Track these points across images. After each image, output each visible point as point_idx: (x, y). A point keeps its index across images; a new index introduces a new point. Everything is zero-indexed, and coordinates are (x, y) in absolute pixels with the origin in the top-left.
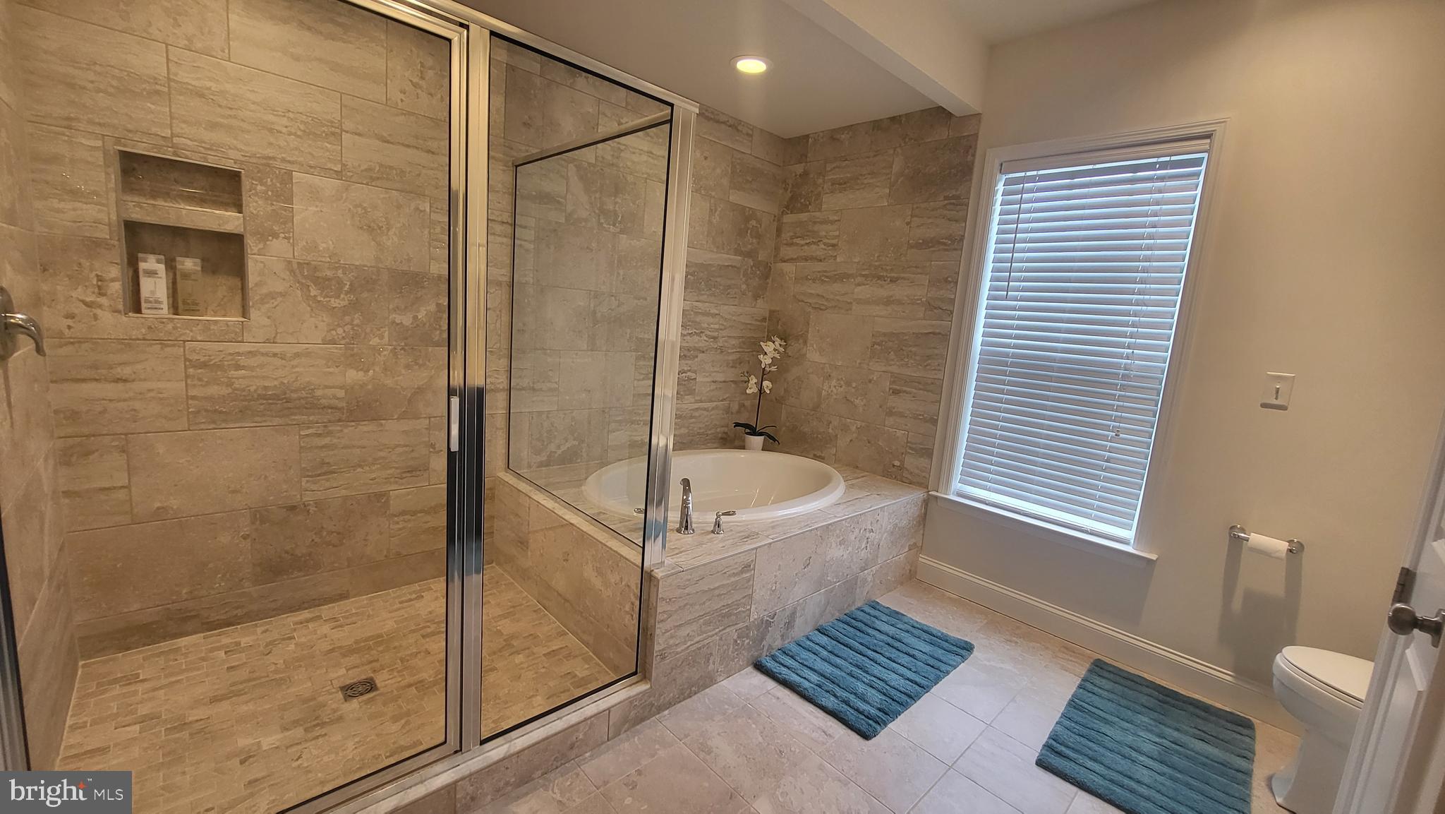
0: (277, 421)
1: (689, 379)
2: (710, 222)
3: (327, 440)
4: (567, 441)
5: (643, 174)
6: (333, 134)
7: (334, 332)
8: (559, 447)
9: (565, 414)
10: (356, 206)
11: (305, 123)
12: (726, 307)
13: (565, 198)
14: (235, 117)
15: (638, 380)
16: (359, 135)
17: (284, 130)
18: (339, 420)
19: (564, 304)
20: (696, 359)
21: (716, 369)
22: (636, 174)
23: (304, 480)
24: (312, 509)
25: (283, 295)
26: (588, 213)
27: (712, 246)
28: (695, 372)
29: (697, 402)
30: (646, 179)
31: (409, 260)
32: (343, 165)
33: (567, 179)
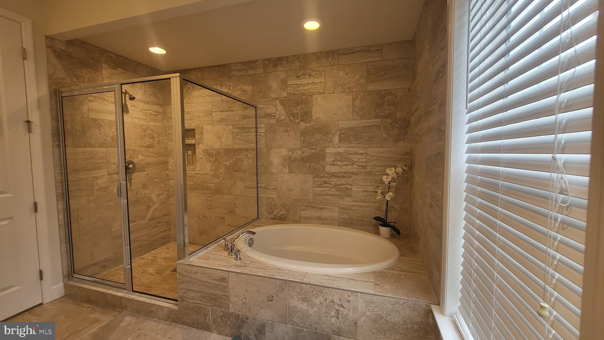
0: (202, 192)
1: (347, 189)
2: (353, 105)
3: (211, 199)
4: (281, 211)
5: (310, 93)
6: (211, 114)
7: (212, 168)
8: (278, 213)
9: (280, 199)
10: (216, 132)
11: (205, 113)
12: (370, 149)
13: (275, 113)
14: (193, 116)
15: (315, 188)
16: (216, 112)
17: (202, 116)
18: (213, 193)
19: (277, 155)
20: (351, 178)
21: (366, 184)
22: (307, 95)
23: (207, 209)
24: (208, 218)
25: (202, 158)
26: (285, 117)
27: (357, 117)
28: (351, 185)
29: (353, 201)
30: (312, 95)
31: (228, 145)
32: (213, 121)
33: (276, 106)
